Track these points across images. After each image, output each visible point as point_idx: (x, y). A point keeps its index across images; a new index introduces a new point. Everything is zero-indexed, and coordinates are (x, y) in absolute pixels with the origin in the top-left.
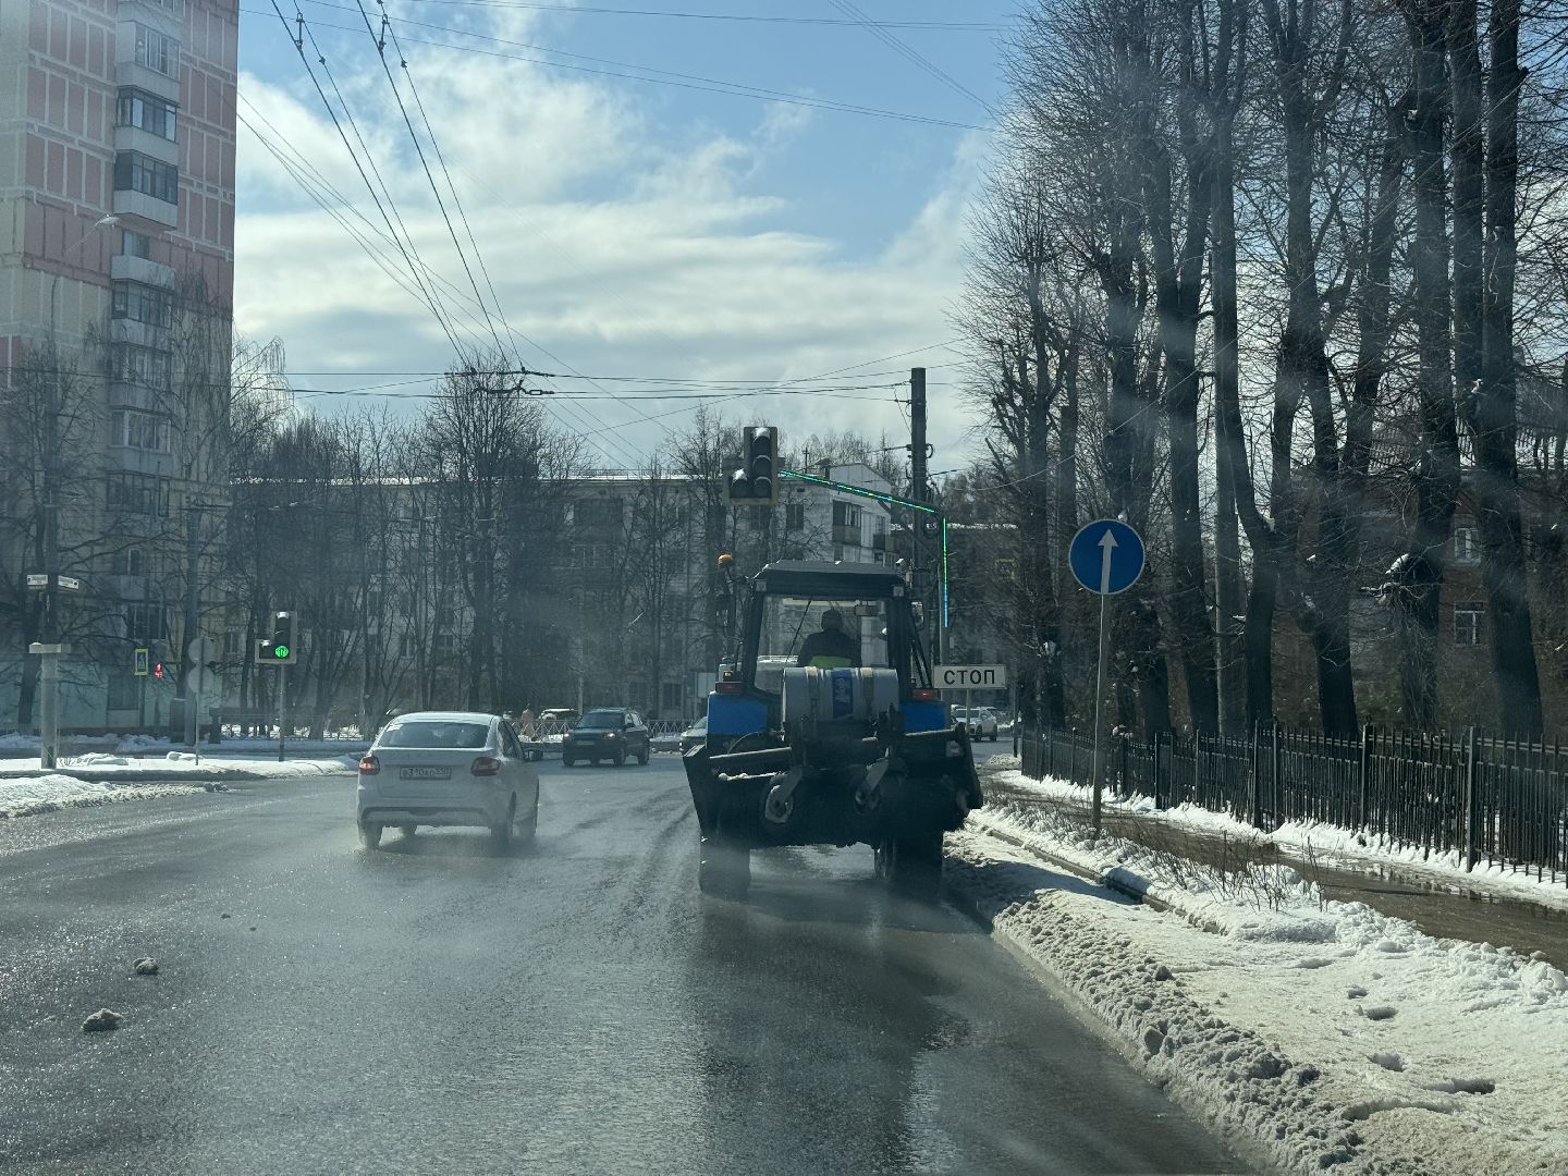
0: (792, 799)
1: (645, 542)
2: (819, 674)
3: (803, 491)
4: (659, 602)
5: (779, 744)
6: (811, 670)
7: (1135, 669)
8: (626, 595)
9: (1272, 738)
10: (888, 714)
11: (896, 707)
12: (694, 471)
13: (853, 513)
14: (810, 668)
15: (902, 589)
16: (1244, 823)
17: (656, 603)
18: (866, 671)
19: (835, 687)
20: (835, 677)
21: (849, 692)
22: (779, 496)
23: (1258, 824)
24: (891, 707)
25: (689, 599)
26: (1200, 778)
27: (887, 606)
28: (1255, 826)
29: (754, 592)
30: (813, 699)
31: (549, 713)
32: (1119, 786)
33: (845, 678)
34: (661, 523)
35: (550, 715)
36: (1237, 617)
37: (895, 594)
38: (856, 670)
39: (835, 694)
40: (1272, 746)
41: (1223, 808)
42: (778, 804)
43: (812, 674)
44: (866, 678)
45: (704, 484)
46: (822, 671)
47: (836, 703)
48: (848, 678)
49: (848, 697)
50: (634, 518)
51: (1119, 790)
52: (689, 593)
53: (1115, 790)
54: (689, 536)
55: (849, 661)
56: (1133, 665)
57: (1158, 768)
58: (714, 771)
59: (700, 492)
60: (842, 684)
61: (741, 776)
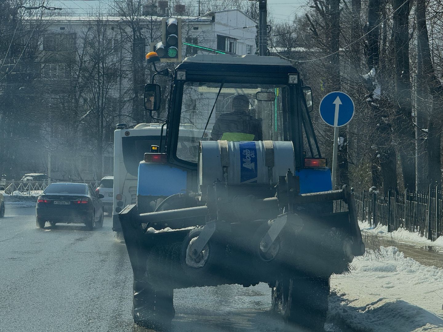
0: (208, 248)
1: (92, 64)
2: (230, 147)
3: (197, 28)
4: (102, 104)
5: (196, 203)
6: (223, 143)
7: (378, 156)
8: (79, 98)
9: (435, 193)
10: (286, 178)
11: (293, 172)
12: (124, 15)
13: (231, 43)
14: (223, 142)
15: (296, 77)
16: (424, 237)
17: (100, 104)
18: (268, 143)
19: (243, 156)
20: (242, 149)
21: (254, 160)
22: (182, 33)
23: (430, 238)
24: (289, 172)
25: (121, 102)
26: (407, 215)
27: (283, 92)
28: (429, 239)
29: (175, 80)
30: (224, 167)
31: (28, 177)
32: (372, 220)
33: (250, 149)
34: (103, 51)
35: (29, 178)
36: (424, 130)
37: (291, 81)
38: (260, 142)
39: (242, 162)
40: (435, 197)
41: (415, 230)
42: (195, 252)
43: (224, 146)
44: (268, 150)
45: (131, 23)
46: (232, 143)
47: (243, 169)
48: (253, 149)
49: (253, 164)
50: (85, 47)
51: (372, 222)
52: (121, 97)
53: (370, 223)
54: (121, 60)
55: (253, 136)
56: (377, 154)
57: (389, 209)
58: (144, 225)
59: (129, 30)
60: (248, 154)
61: (166, 230)
